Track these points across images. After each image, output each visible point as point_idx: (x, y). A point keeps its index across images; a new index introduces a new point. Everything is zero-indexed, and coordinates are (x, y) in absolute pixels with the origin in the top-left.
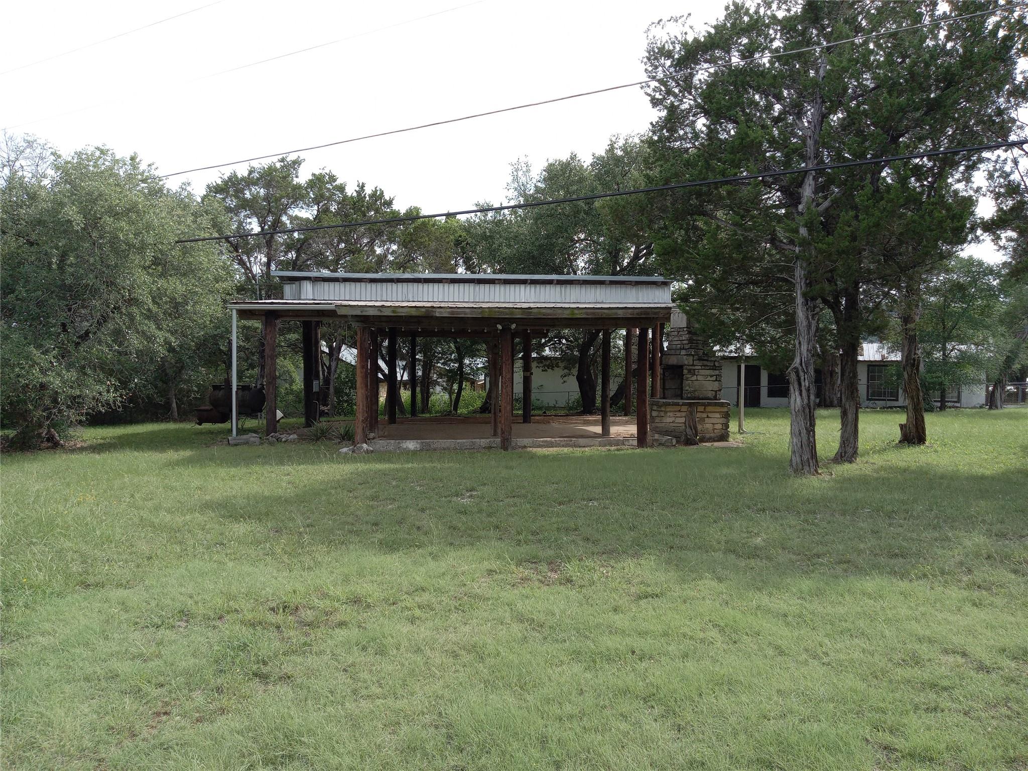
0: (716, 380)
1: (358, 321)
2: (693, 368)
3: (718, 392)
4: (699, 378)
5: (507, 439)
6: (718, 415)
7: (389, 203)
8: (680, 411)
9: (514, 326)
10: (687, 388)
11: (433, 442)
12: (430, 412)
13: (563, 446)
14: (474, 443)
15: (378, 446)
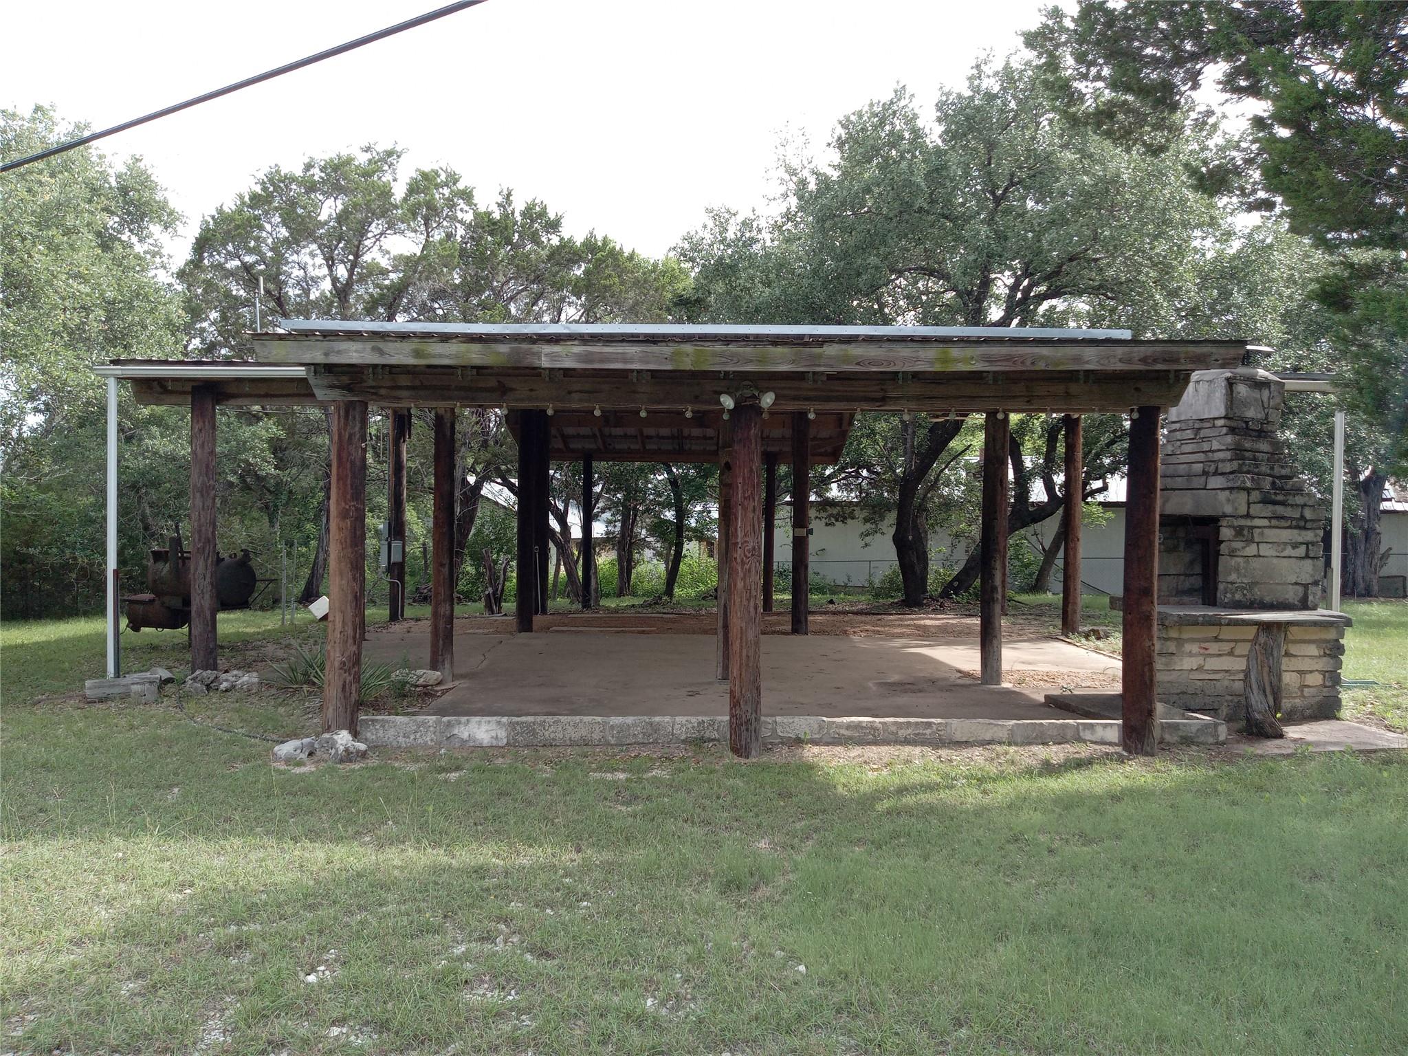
0: (1307, 556)
1: (332, 387)
2: (1248, 523)
3: (1312, 589)
4: (1265, 550)
5: (748, 722)
6: (1313, 650)
7: (554, 226)
8: (1217, 639)
9: (768, 400)
10: (1233, 577)
11: (543, 723)
12: (635, 594)
13: (907, 742)
14: (655, 728)
15: (392, 732)
